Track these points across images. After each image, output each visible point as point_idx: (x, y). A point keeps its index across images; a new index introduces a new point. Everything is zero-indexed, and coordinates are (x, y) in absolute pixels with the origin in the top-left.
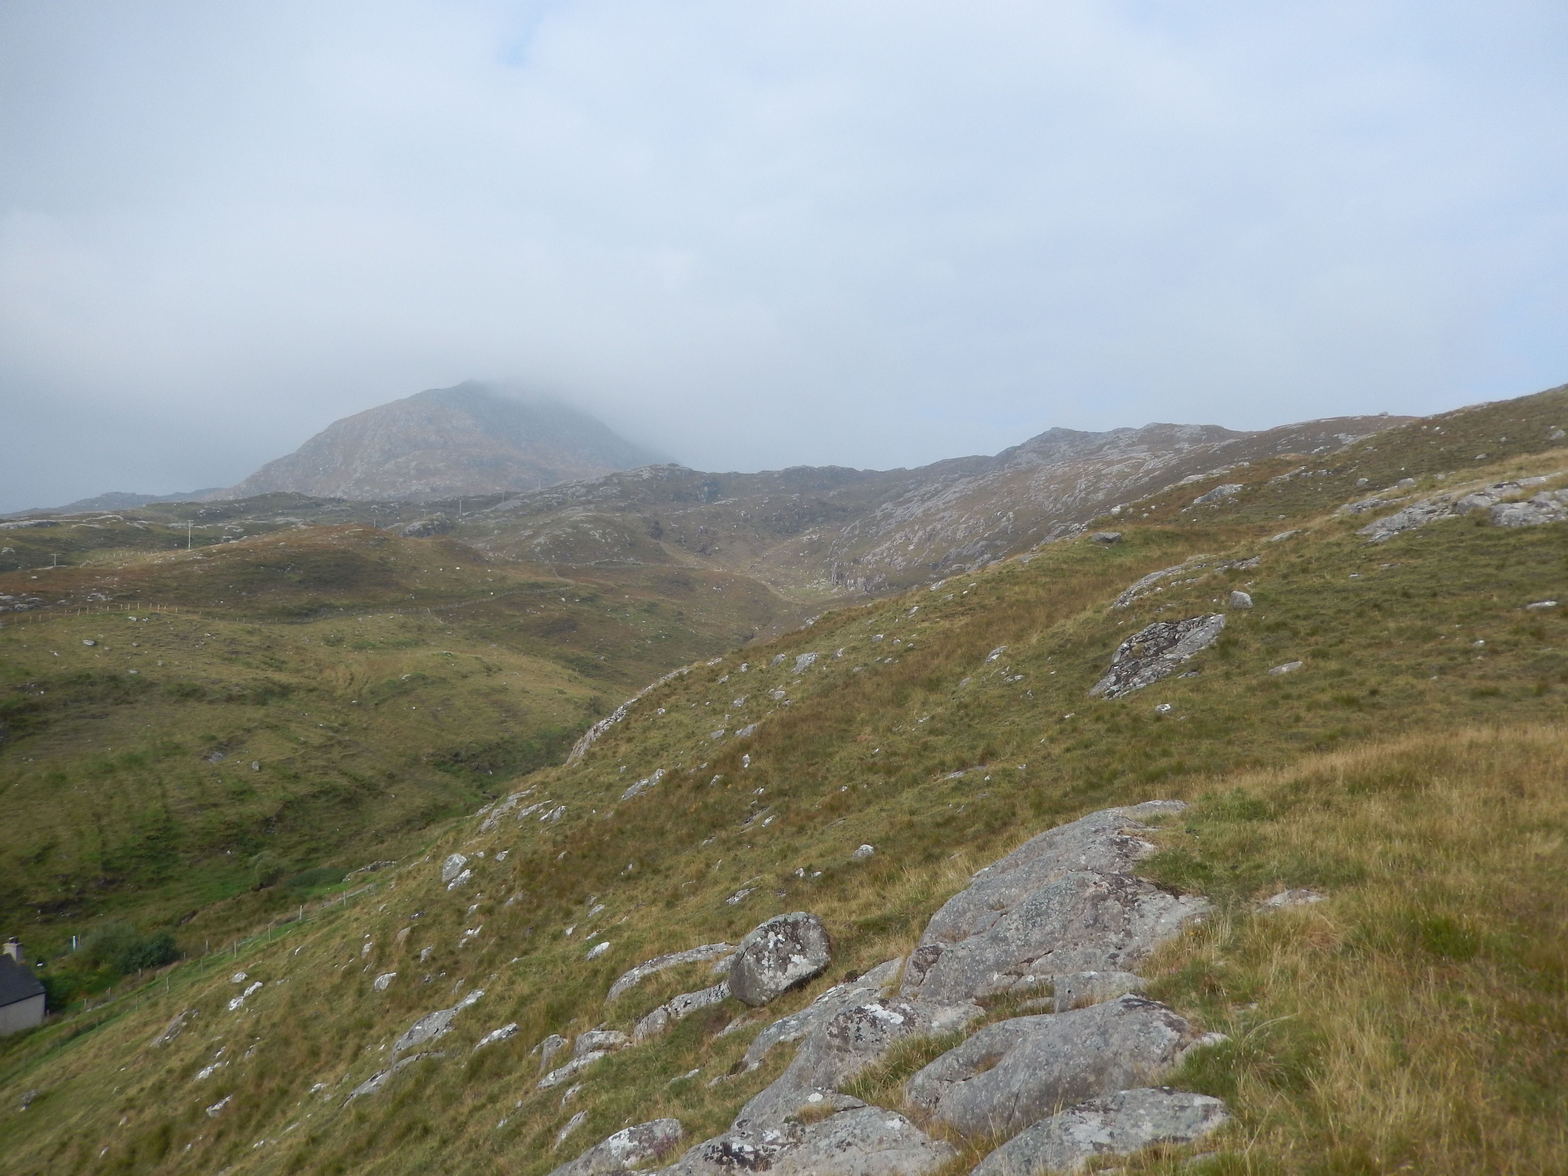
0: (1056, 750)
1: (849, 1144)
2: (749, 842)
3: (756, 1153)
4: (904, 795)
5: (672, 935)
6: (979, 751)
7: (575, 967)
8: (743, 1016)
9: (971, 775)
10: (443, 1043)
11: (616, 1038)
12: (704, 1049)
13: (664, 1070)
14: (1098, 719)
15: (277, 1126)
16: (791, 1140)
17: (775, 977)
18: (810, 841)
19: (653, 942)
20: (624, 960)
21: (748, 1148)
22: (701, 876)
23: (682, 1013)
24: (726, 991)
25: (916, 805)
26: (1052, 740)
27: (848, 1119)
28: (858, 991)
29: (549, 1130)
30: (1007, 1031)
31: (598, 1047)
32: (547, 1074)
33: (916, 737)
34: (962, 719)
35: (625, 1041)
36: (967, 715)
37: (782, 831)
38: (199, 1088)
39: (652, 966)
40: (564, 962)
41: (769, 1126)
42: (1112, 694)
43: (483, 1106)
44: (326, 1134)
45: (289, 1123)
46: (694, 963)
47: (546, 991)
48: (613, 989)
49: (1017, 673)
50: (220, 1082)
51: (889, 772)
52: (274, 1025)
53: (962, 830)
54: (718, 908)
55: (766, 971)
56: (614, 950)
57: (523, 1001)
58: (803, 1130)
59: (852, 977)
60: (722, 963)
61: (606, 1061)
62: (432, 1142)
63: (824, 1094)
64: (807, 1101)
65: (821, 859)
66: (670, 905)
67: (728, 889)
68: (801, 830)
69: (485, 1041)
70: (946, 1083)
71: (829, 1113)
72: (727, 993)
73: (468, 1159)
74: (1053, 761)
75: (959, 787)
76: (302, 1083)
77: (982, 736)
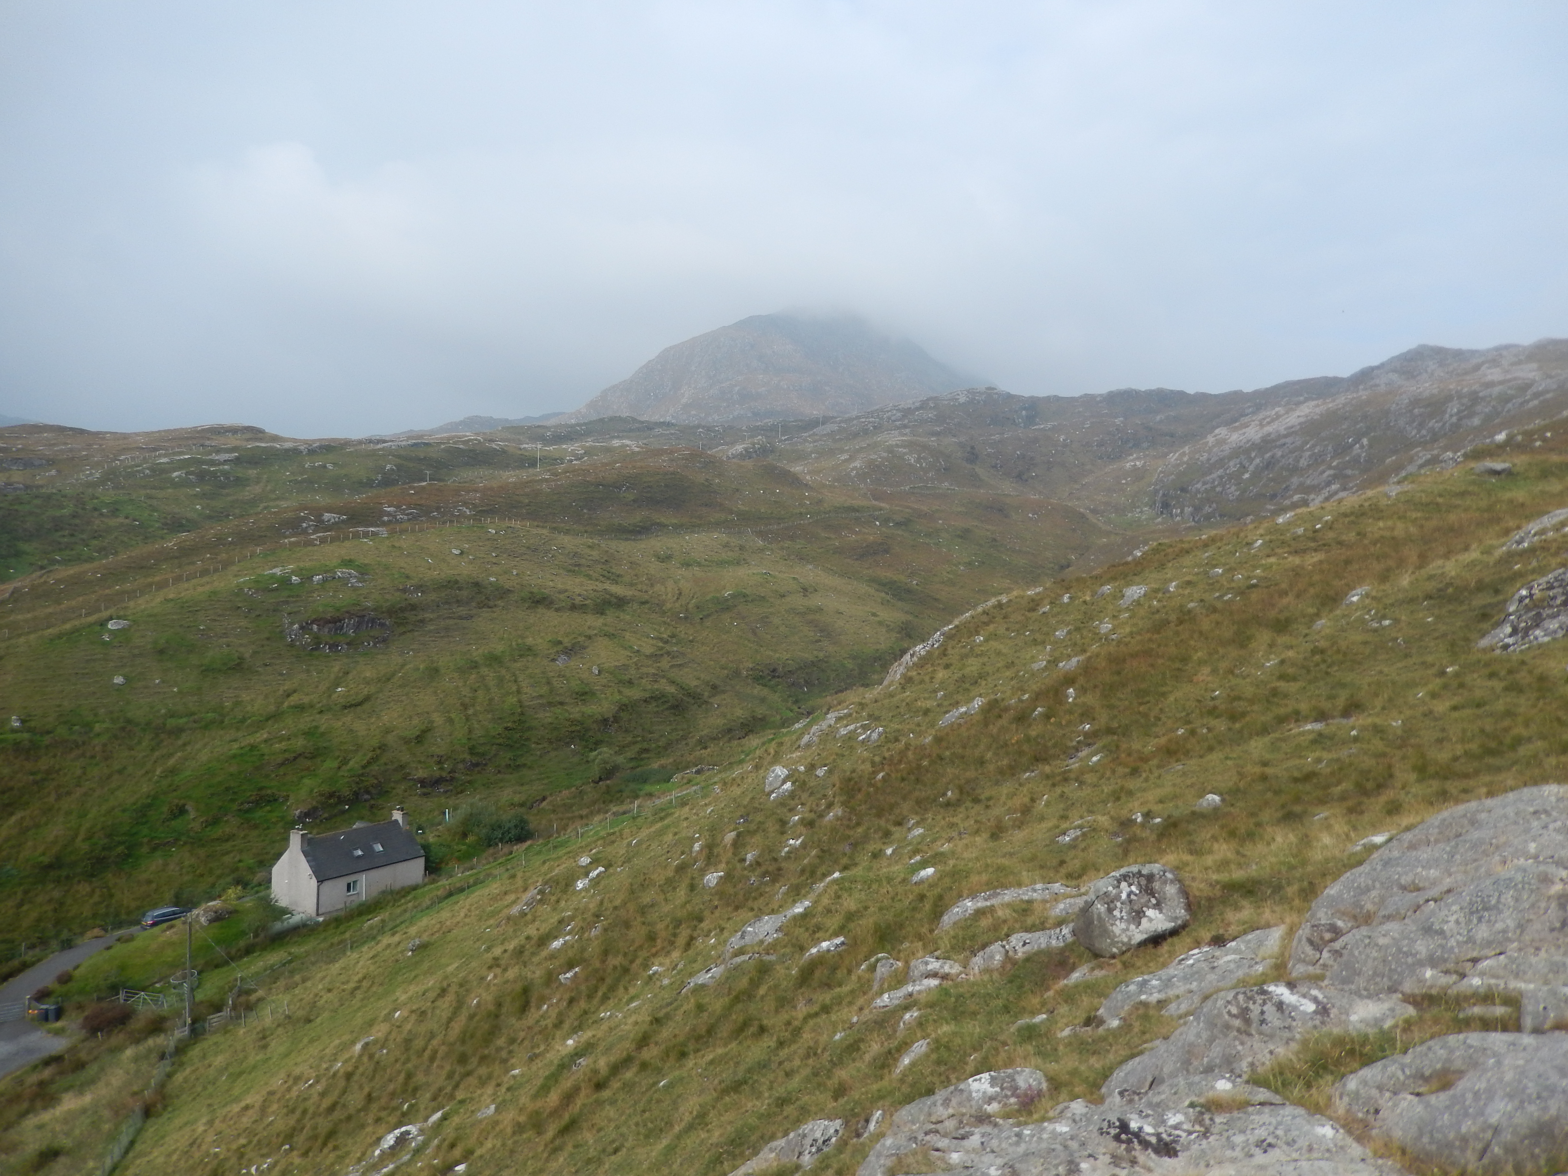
0: (1440, 707)
1: (1270, 1145)
2: (1076, 780)
3: (1158, 1135)
4: (1253, 743)
5: (1000, 869)
6: (1341, 702)
7: (900, 889)
8: (1090, 965)
9: (1333, 729)
10: (773, 947)
11: (951, 968)
12: (1051, 993)
13: (1006, 1009)
14: (1492, 675)
15: (620, 1000)
16: (1197, 1128)
17: (1128, 929)
18: (1144, 785)
19: (979, 873)
20: (951, 888)
21: (1148, 1129)
22: (1026, 810)
23: (1021, 953)
24: (1068, 936)
25: (1268, 756)
26: (1434, 695)
27: (1266, 1116)
28: (1229, 958)
29: (890, 1052)
30: (1470, 1047)
31: (934, 975)
32: (882, 994)
33: (1262, 681)
34: (1317, 665)
35: (961, 973)
36: (1324, 661)
37: (1113, 772)
38: (552, 956)
39: (986, 900)
40: (889, 883)
41: (1169, 1108)
42: (1506, 647)
43: (816, 1014)
44: (668, 1016)
45: (632, 999)
46: (1030, 902)
47: (872, 909)
48: (945, 918)
49: (1384, 617)
50: (570, 953)
51: (1233, 717)
52: (615, 908)
53: (1327, 787)
54: (1047, 845)
55: (1118, 922)
56: (941, 876)
57: (850, 917)
58: (1211, 1119)
59: (1219, 941)
60: (1061, 906)
61: (944, 992)
62: (769, 1042)
63: (1233, 1082)
64: (1213, 1087)
65: (1160, 806)
66: (994, 836)
67: (1057, 827)
68: (1135, 772)
69: (814, 951)
70: (1387, 1095)
71: (1243, 1105)
72: (1070, 939)
73: (806, 1065)
74: (1436, 719)
75: (1319, 740)
76: (641, 964)
77: (1343, 686)
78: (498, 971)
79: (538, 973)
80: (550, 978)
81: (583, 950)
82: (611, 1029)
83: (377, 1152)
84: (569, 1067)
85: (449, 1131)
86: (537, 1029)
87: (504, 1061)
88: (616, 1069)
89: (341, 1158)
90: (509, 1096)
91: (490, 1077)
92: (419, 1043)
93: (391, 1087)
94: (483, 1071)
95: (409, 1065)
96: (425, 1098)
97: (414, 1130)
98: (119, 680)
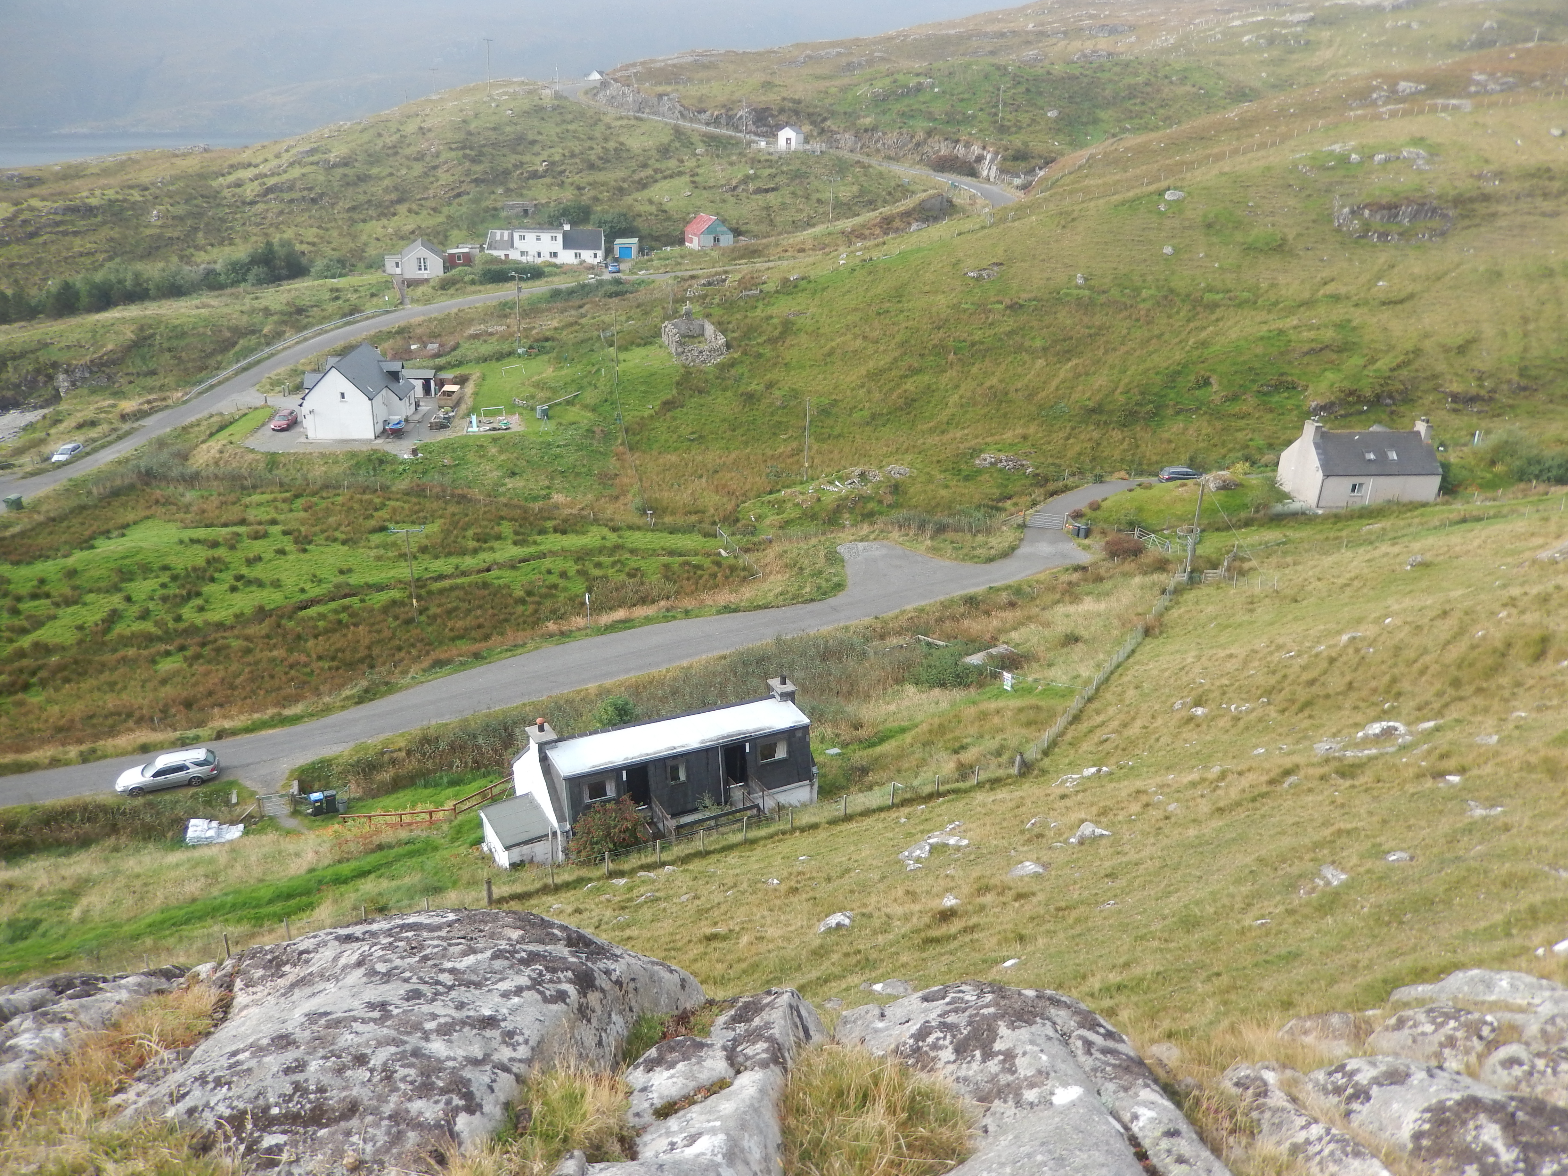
78: (1514, 611)
79: (1563, 627)
83: (1360, 734)
85: (1443, 741)
86: (1550, 682)
87: (1507, 701)
89: (1317, 727)
90: (1516, 733)
91: (1486, 710)
92: (1411, 654)
93: (1374, 684)
94: (1479, 701)
95: (1396, 671)
96: (1408, 705)
97: (1402, 728)
98: (1168, 250)
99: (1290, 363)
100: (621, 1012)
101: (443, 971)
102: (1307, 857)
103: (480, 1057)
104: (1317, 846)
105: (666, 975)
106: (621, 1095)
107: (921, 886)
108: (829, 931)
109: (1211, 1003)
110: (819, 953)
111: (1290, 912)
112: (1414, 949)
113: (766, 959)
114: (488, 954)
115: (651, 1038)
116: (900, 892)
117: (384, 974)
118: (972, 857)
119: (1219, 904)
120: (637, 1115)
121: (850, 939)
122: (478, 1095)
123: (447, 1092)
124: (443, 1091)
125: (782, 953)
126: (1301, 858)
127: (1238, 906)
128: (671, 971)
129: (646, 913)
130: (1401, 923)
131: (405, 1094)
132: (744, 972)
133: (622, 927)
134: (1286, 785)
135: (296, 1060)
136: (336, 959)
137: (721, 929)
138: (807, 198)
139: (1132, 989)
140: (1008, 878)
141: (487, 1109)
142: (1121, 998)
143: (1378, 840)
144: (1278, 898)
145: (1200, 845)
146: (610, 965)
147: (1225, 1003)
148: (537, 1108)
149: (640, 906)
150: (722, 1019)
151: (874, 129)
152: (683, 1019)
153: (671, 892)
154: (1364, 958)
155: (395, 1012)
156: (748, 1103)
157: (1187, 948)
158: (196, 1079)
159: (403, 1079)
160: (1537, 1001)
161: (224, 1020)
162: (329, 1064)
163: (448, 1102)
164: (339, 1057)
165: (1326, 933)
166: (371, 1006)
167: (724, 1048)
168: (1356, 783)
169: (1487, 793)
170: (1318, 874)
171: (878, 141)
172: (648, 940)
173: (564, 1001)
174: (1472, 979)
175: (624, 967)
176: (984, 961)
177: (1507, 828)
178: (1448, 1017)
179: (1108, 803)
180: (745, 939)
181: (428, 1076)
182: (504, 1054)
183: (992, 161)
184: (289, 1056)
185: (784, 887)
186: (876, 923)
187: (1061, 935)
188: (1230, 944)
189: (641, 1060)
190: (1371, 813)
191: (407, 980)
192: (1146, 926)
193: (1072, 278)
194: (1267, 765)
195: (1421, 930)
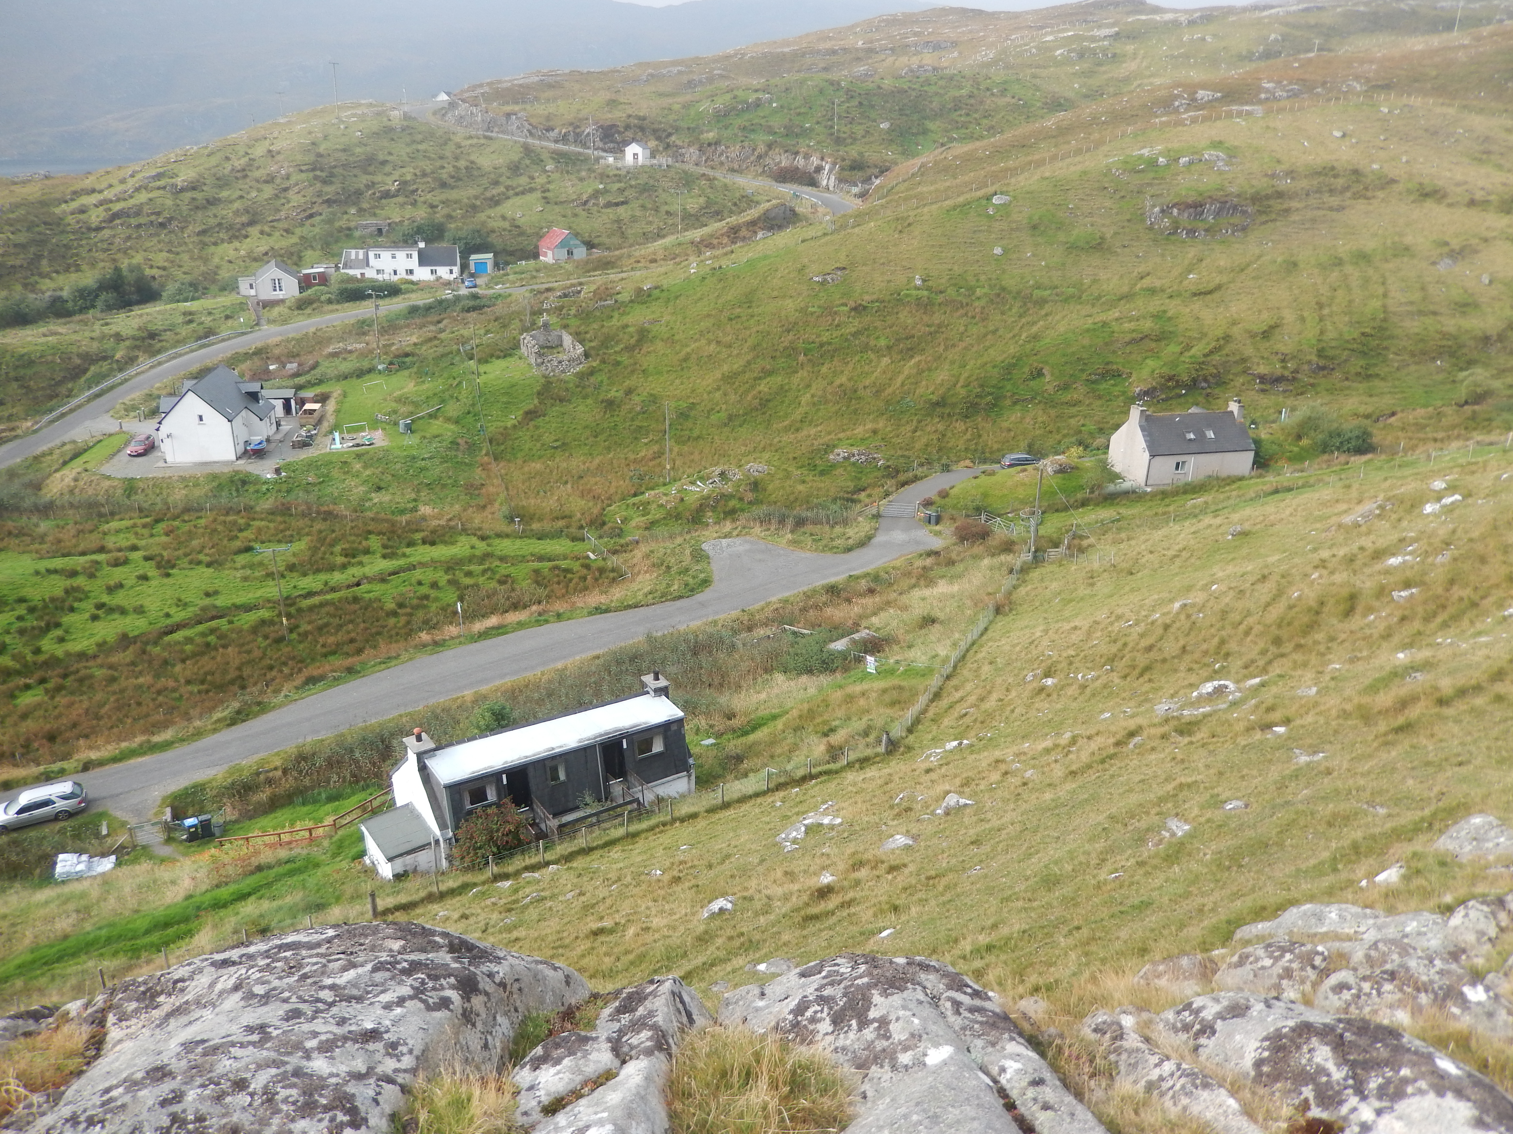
15: (1463, 631)
38: (1388, 572)
45: (1480, 634)
50: (1409, 573)
52: (1471, 540)
76: (1495, 603)
78: (1325, 572)
79: (1368, 584)
80: (1382, 592)
81: (1424, 573)
82: (1455, 655)
83: (1195, 694)
84: (1403, 677)
85: (1268, 696)
86: (1359, 635)
87: (1323, 655)
88: (1462, 693)
89: (1156, 690)
90: (1332, 684)
91: (1305, 665)
92: (1235, 617)
93: (1205, 646)
94: (1298, 657)
95: (1223, 633)
96: (1236, 664)
97: (1232, 686)
98: (998, 251)
99: (1114, 352)
100: (506, 1014)
101: (322, 988)
102: (1153, 811)
103: (363, 1070)
104: (1162, 800)
105: (550, 973)
106: (508, 1096)
107: (797, 866)
108: (713, 916)
109: (1073, 955)
110: (704, 939)
111: (1141, 864)
112: (1253, 890)
113: (653, 949)
114: (369, 967)
115: (537, 1036)
116: (779, 873)
117: (262, 997)
118: (846, 835)
119: (1076, 862)
120: (525, 1114)
121: (732, 923)
122: (362, 1109)
123: (330, 1110)
124: (327, 1109)
125: (668, 941)
126: (1147, 813)
127: (1093, 862)
128: (555, 969)
129: (533, 913)
130: (1240, 866)
131: (287, 1116)
132: (632, 963)
133: (509, 929)
134: (1131, 746)
135: (173, 1091)
136: (212, 985)
137: (607, 923)
138: (657, 209)
139: (1000, 948)
140: (880, 853)
141: (372, 1122)
142: (991, 958)
143: (1216, 791)
144: (1130, 852)
145: (1056, 807)
146: (493, 967)
147: (1087, 954)
148: (423, 1117)
149: (526, 907)
150: (607, 1011)
151: (717, 143)
152: (568, 1014)
153: (556, 891)
154: (1209, 902)
155: (275, 1033)
156: (634, 1091)
157: (1050, 905)
158: (67, 1120)
159: (285, 1101)
160: (1362, 929)
161: (96, 1057)
162: (207, 1092)
163: (333, 1119)
164: (217, 1084)
165: (1174, 881)
166: (250, 1029)
167: (609, 1040)
168: (1194, 739)
169: (1309, 741)
170: (1164, 826)
171: (721, 154)
172: (536, 940)
173: (447, 1008)
174: (1305, 914)
175: (507, 969)
176: (862, 934)
177: (1329, 772)
178: (1284, 950)
179: (970, 774)
180: (631, 931)
181: (311, 1095)
182: (389, 1065)
183: (831, 171)
184: (166, 1088)
185: (666, 878)
186: (758, 905)
187: (933, 902)
188: (1089, 898)
189: (527, 1059)
190: (1207, 767)
191: (286, 1001)
192: (1011, 887)
193: (910, 280)
194: (1113, 728)
195: (1257, 872)
